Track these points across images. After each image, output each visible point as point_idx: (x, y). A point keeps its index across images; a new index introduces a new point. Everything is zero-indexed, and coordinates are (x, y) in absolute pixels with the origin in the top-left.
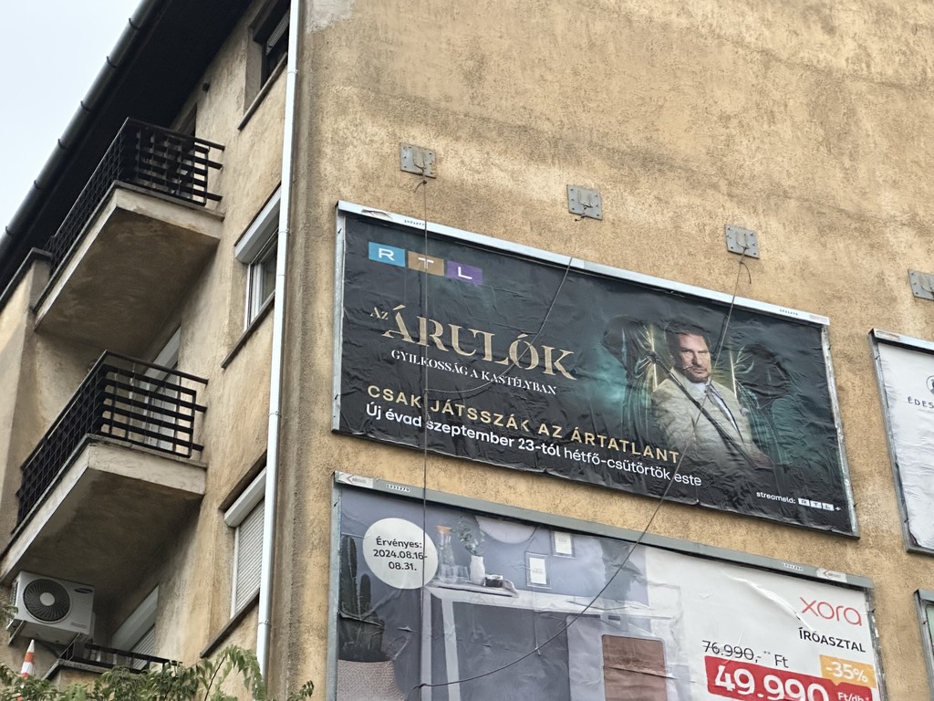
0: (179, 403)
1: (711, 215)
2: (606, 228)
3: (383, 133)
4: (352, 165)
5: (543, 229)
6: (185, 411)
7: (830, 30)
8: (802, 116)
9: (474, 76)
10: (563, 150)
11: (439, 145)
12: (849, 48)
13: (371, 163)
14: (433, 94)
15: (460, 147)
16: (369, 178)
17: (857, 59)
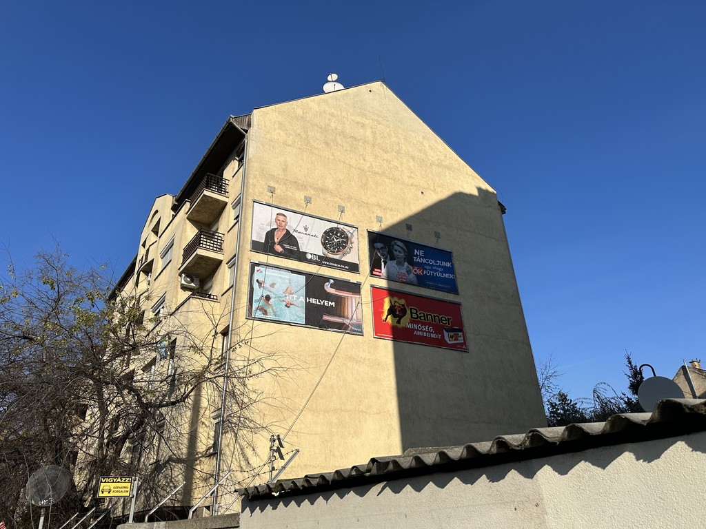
0: (217, 239)
1: (335, 203)
2: (312, 206)
3: (264, 183)
4: (257, 190)
5: (298, 205)
6: (219, 241)
7: (365, 160)
8: (357, 180)
9: (285, 170)
10: (304, 187)
11: (276, 186)
12: (368, 164)
13: (261, 190)
14: (275, 174)
15: (281, 186)
16: (260, 193)
17: (369, 167)
